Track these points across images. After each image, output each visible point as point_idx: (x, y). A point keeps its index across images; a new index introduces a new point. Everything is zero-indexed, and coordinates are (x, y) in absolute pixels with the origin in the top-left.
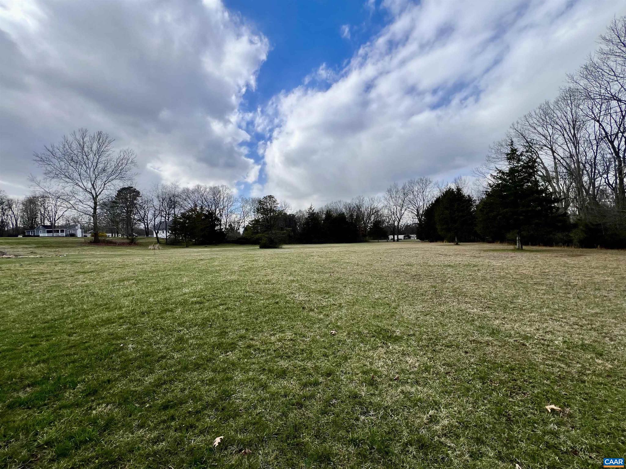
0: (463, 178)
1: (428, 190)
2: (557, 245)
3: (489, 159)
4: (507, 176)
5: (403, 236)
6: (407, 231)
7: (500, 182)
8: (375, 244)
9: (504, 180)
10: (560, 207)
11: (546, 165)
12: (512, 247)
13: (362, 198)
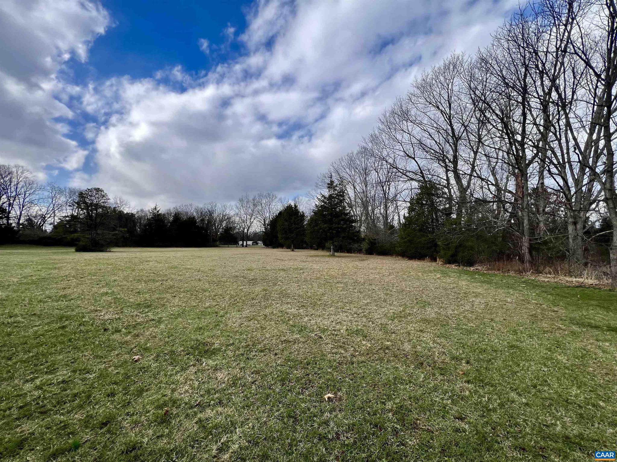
0: (300, 198)
1: (274, 204)
2: (354, 252)
3: (317, 186)
4: (327, 200)
5: (252, 242)
6: (255, 238)
7: (323, 204)
8: (225, 249)
9: (325, 203)
10: (357, 226)
11: (350, 196)
12: (328, 254)
13: (214, 204)
